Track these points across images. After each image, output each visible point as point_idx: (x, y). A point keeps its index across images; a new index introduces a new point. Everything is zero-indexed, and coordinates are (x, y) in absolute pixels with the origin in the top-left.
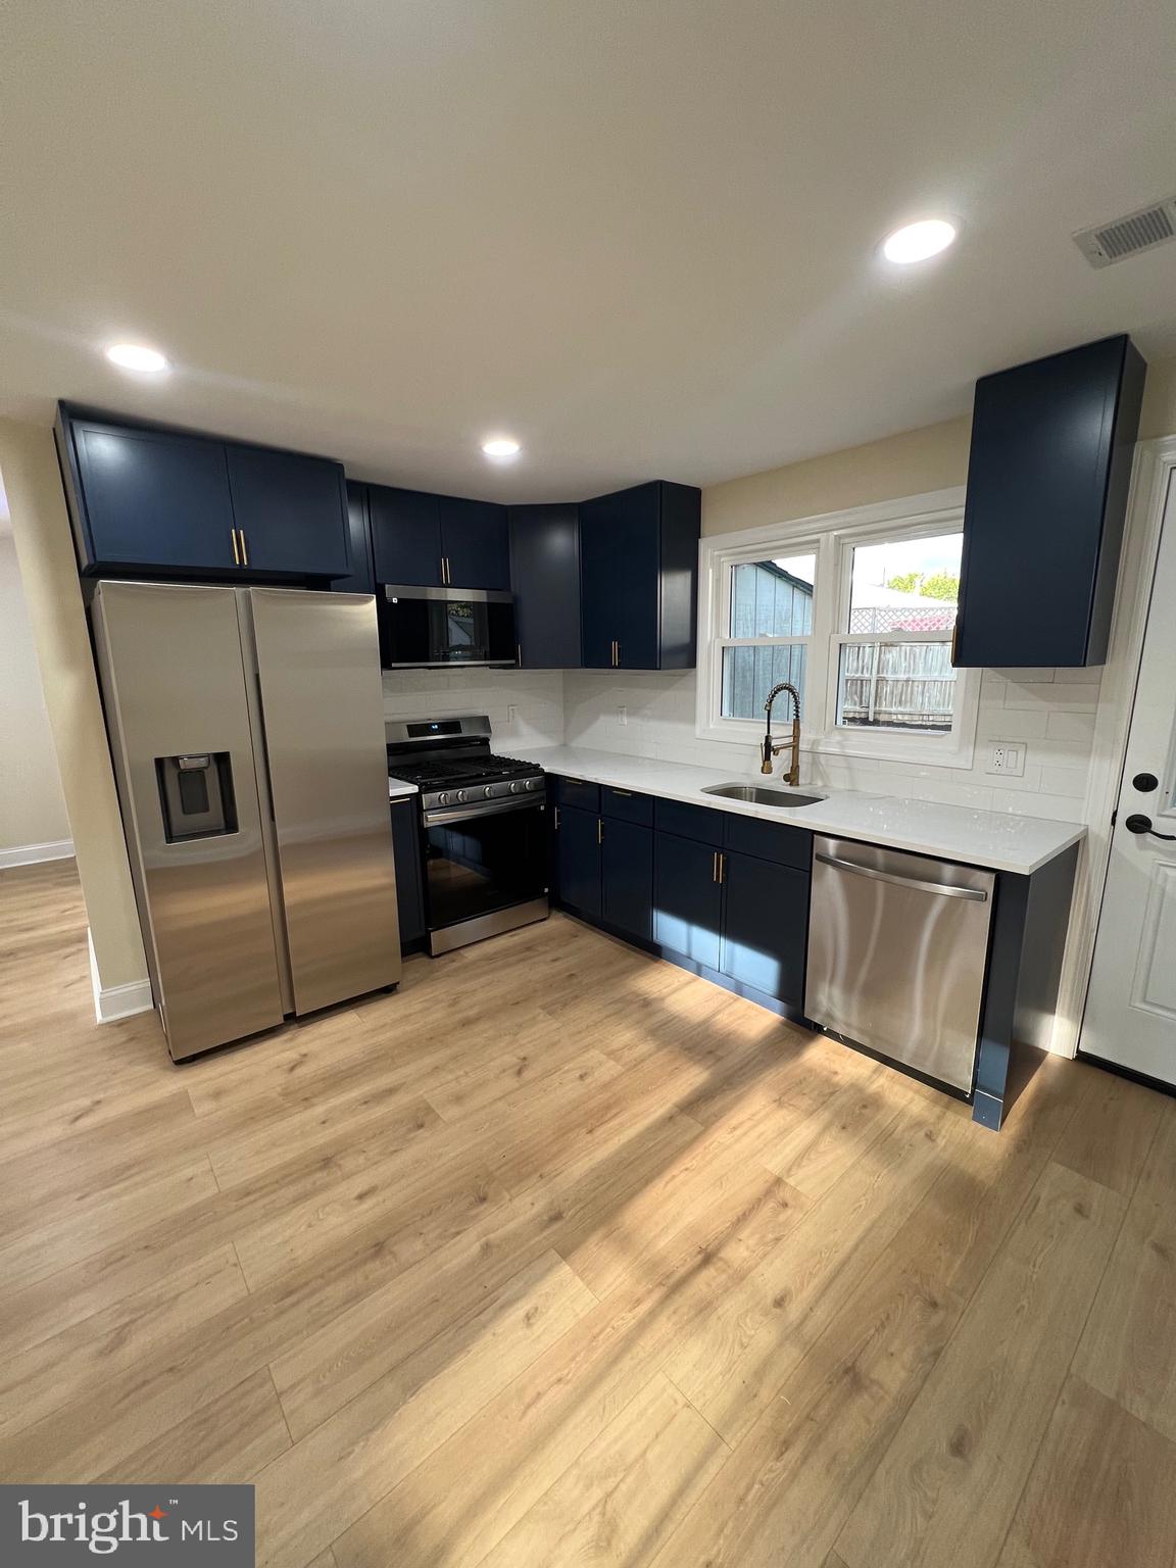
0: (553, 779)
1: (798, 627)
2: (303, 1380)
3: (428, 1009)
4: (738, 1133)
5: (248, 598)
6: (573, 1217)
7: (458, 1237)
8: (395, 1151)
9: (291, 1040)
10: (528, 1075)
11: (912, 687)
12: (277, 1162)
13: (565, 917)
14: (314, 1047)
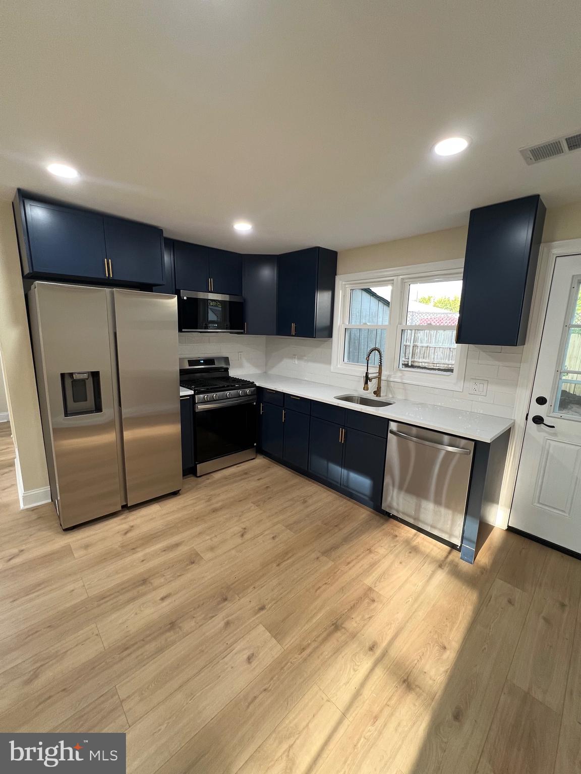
0: (260, 390)
1: (380, 320)
2: (134, 693)
3: (196, 503)
4: (351, 565)
5: (112, 294)
6: (270, 608)
7: (213, 619)
8: (180, 576)
9: (125, 518)
10: (247, 536)
11: (429, 350)
12: (119, 581)
13: (264, 458)
14: (138, 521)
